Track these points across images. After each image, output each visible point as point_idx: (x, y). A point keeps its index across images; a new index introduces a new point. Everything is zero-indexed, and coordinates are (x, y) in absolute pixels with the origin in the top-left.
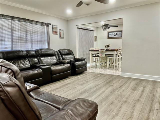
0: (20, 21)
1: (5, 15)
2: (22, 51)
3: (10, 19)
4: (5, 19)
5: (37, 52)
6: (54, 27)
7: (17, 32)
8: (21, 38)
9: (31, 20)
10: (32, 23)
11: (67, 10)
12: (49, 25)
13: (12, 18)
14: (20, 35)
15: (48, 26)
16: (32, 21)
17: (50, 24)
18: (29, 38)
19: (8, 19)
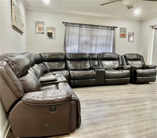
0: (86, 27)
1: (74, 24)
2: (86, 54)
3: (78, 27)
4: (74, 26)
5: (98, 55)
6: (122, 29)
7: (84, 37)
8: (86, 43)
9: (96, 25)
10: (97, 28)
11: (135, 11)
12: (115, 28)
13: (80, 25)
14: (86, 40)
15: (115, 30)
16: (98, 26)
17: (117, 27)
18: (94, 42)
19: (77, 27)
